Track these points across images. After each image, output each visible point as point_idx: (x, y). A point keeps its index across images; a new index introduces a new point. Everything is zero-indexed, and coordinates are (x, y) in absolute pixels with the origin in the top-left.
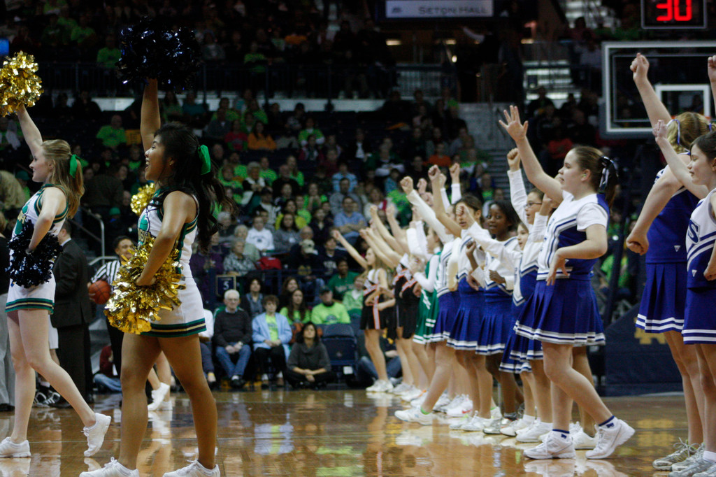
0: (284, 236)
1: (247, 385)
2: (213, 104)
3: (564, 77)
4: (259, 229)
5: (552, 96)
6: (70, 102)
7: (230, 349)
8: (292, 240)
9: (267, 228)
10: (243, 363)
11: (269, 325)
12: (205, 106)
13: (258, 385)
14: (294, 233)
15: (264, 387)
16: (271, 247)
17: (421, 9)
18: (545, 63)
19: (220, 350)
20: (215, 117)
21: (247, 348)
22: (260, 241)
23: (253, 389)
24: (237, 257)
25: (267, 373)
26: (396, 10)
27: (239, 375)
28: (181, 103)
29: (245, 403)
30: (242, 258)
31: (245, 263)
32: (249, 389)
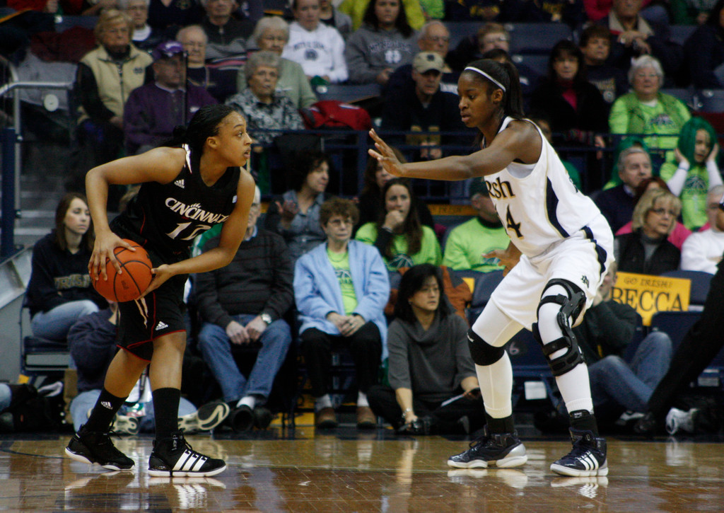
0: (374, 42)
1: (277, 422)
4: (309, 26)
7: (235, 329)
8: (393, 56)
9: (331, 22)
10: (268, 366)
11: (340, 273)
13: (306, 421)
14: (399, 39)
15: (323, 428)
16: (341, 73)
19: (209, 332)
21: (281, 328)
22: (311, 55)
23: (292, 433)
24: (256, 100)
25: (331, 392)
27: (257, 396)
29: (273, 469)
30: (269, 101)
31: (278, 112)
32: (280, 432)
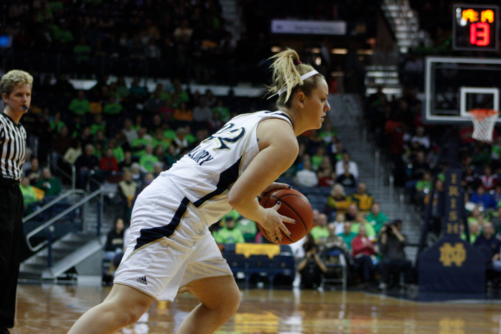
2: (152, 87)
3: (393, 78)
5: (386, 91)
6: (53, 81)
12: (146, 88)
17: (297, 27)
18: (380, 68)
20: (152, 96)
26: (279, 27)
28: (129, 86)
